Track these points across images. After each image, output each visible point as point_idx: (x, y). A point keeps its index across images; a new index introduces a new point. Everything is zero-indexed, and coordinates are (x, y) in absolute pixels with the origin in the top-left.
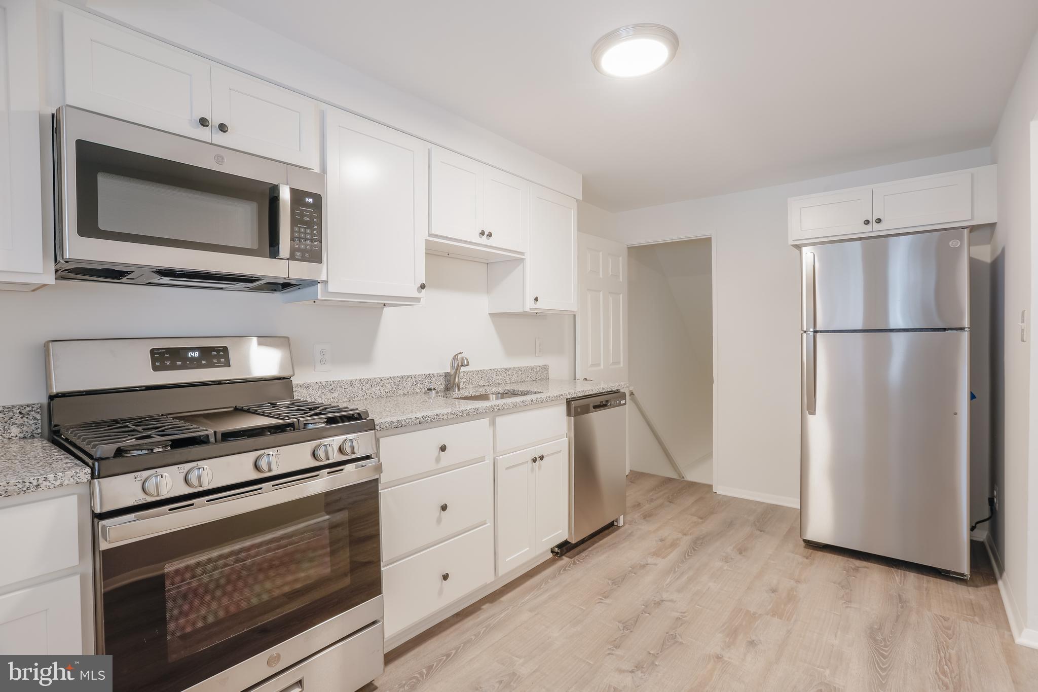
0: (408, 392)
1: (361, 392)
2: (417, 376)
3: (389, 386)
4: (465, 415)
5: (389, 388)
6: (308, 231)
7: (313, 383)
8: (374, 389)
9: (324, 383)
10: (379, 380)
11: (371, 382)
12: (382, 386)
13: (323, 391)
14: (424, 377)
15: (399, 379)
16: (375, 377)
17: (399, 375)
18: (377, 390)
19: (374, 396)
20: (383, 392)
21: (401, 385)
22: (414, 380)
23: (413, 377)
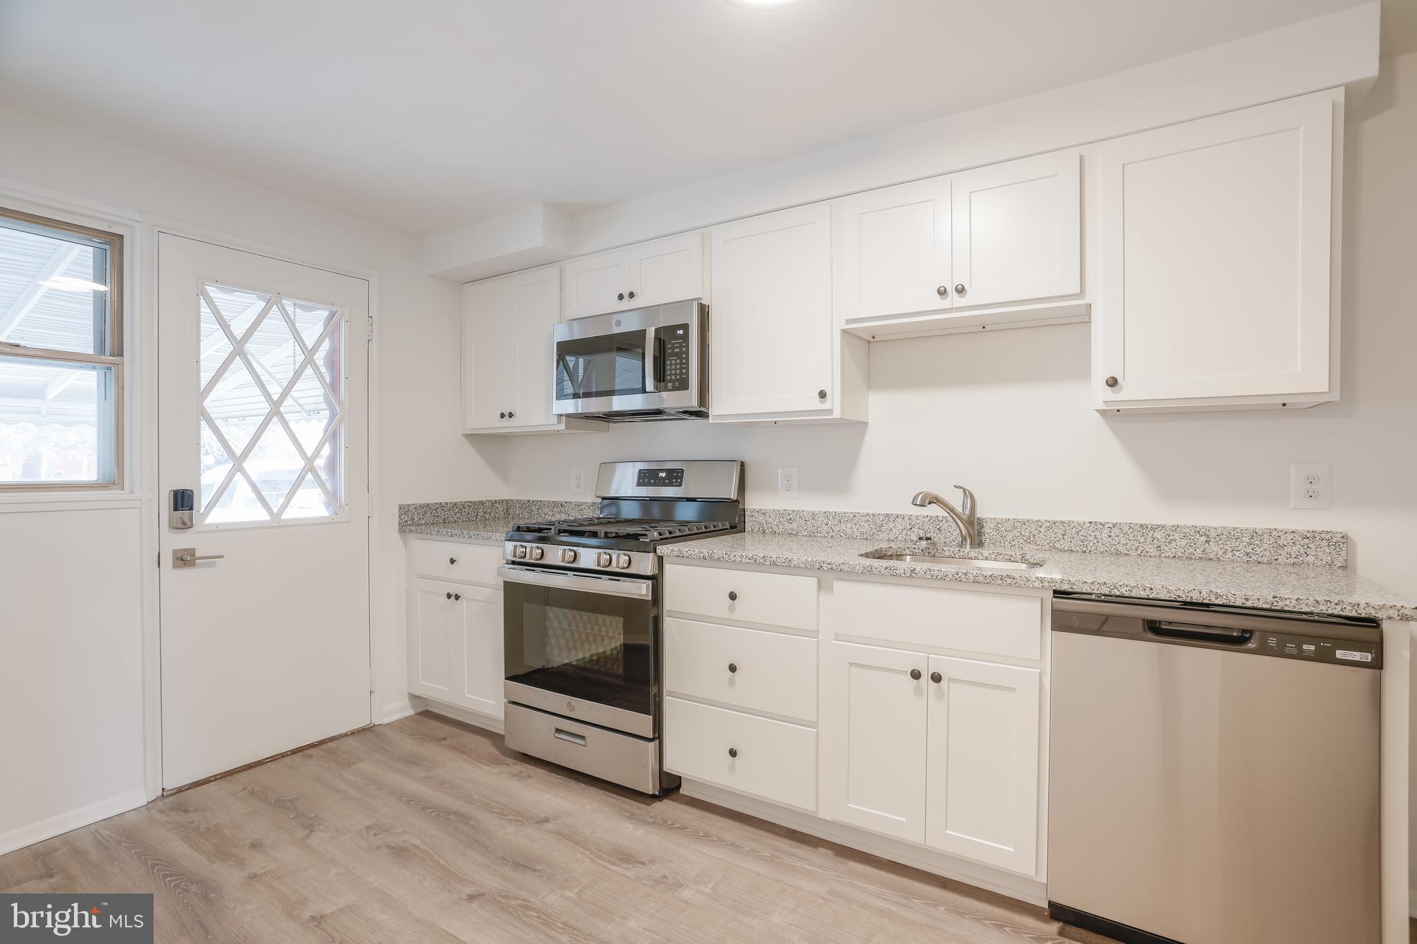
0: (896, 538)
1: (825, 527)
2: (913, 518)
3: (866, 525)
4: (769, 563)
5: (866, 528)
6: (678, 361)
7: (770, 510)
8: (843, 526)
9: (782, 512)
10: (851, 516)
11: (840, 518)
12: (855, 524)
13: (781, 519)
14: (926, 520)
15: (881, 518)
16: (846, 511)
17: (882, 512)
18: (848, 528)
19: (842, 534)
20: (856, 531)
21: (886, 527)
22: (908, 522)
23: (906, 518)
